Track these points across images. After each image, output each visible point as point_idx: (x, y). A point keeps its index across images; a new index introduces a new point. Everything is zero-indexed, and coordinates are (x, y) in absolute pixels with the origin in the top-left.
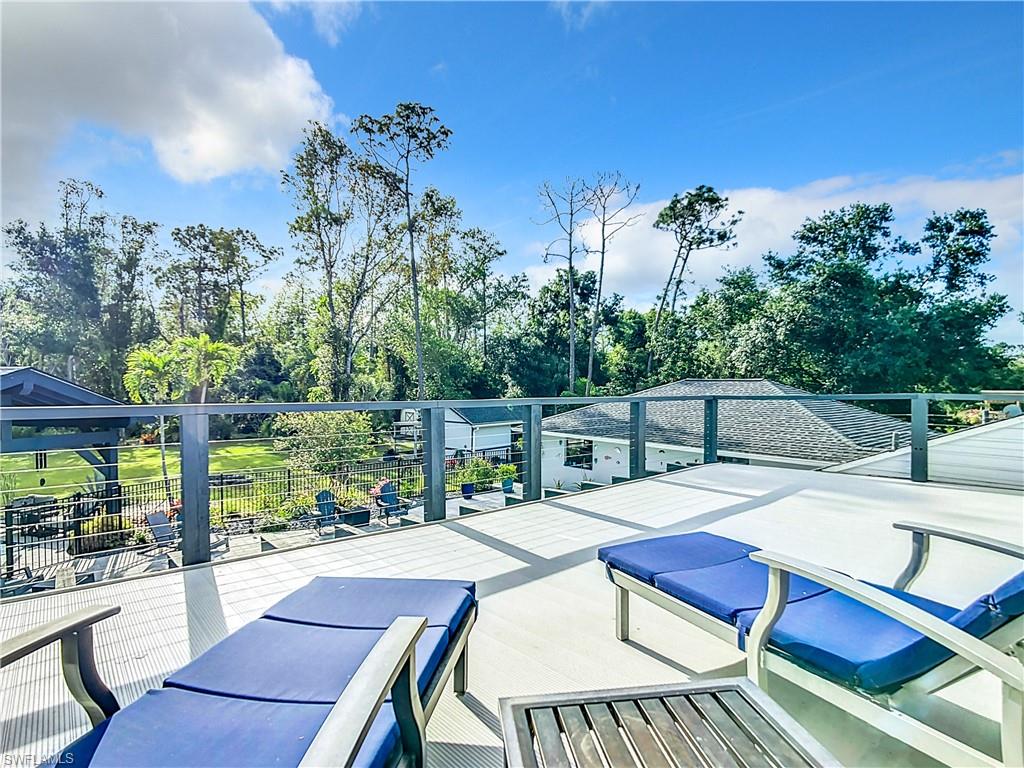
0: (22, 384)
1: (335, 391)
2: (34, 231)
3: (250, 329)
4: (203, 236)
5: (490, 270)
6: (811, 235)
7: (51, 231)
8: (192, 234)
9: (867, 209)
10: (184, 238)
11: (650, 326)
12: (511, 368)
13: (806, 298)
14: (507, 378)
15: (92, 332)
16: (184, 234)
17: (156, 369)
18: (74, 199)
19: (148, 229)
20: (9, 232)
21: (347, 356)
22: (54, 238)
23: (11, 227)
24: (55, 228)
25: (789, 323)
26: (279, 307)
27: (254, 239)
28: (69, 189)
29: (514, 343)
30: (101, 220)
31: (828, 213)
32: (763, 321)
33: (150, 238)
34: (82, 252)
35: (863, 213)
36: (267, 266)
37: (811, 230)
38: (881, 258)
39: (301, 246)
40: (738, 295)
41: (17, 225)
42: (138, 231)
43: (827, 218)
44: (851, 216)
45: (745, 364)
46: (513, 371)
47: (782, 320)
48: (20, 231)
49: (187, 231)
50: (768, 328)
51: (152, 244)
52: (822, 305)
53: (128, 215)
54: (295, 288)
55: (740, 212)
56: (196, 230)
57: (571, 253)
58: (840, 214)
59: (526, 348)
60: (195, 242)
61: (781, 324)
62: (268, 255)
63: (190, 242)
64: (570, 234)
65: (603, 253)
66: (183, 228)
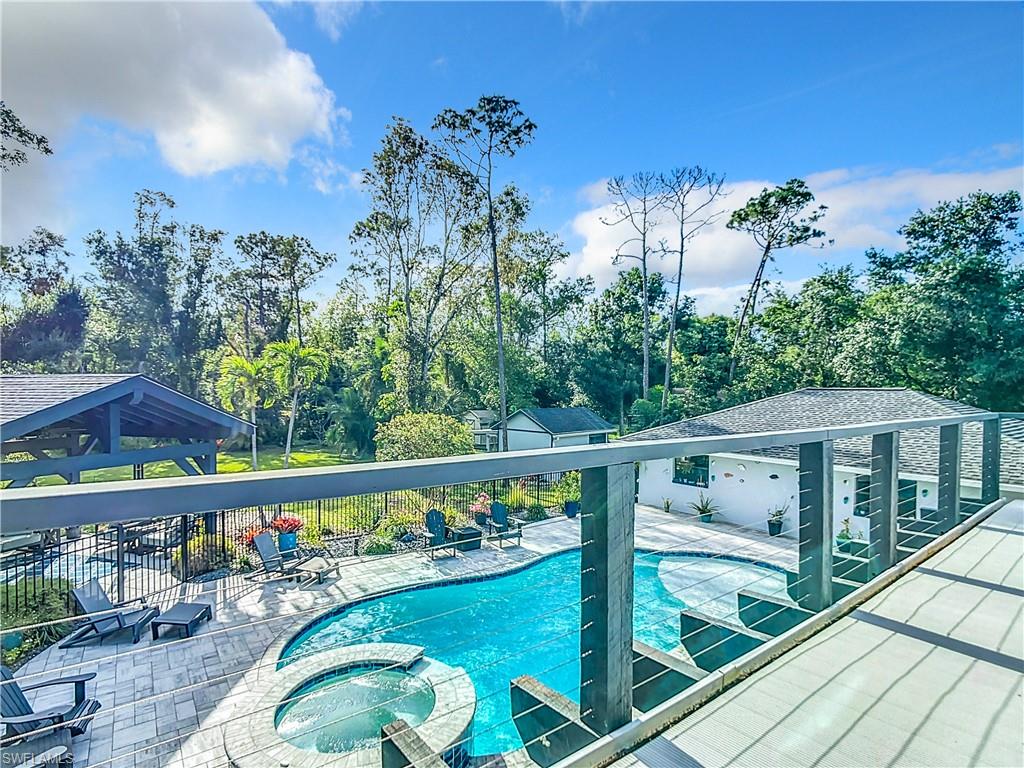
0: (132, 394)
1: (412, 399)
2: (111, 240)
3: (306, 335)
4: (264, 243)
5: (553, 273)
6: (922, 228)
7: (127, 240)
8: (254, 241)
9: (990, 198)
10: (245, 245)
11: (732, 331)
12: (577, 374)
13: (929, 298)
14: (572, 385)
15: (162, 338)
16: (246, 241)
17: (249, 377)
18: (147, 208)
19: (214, 238)
20: (90, 242)
21: (424, 362)
22: (130, 247)
23: (91, 237)
24: (130, 237)
25: (906, 326)
26: (332, 313)
27: (309, 246)
28: (144, 199)
29: (580, 349)
30: (172, 229)
31: (942, 205)
32: (872, 324)
33: (215, 246)
34: (156, 260)
35: (987, 202)
36: (321, 273)
37: (923, 223)
38: (1009, 252)
39: (359, 252)
40: (837, 296)
41: (97, 236)
42: (206, 239)
43: (941, 209)
44: (969, 207)
45: (850, 372)
46: (580, 378)
47: (898, 323)
48: (99, 241)
49: (250, 238)
50: (879, 332)
51: (217, 252)
52: (951, 306)
53: (196, 224)
54: (348, 294)
55: (822, 207)
56: (258, 237)
57: (645, 253)
58: (957, 205)
59: (592, 354)
60: (256, 249)
61: (896, 327)
62: (324, 261)
63: (252, 249)
64: (644, 234)
65: (682, 253)
66: (246, 236)
